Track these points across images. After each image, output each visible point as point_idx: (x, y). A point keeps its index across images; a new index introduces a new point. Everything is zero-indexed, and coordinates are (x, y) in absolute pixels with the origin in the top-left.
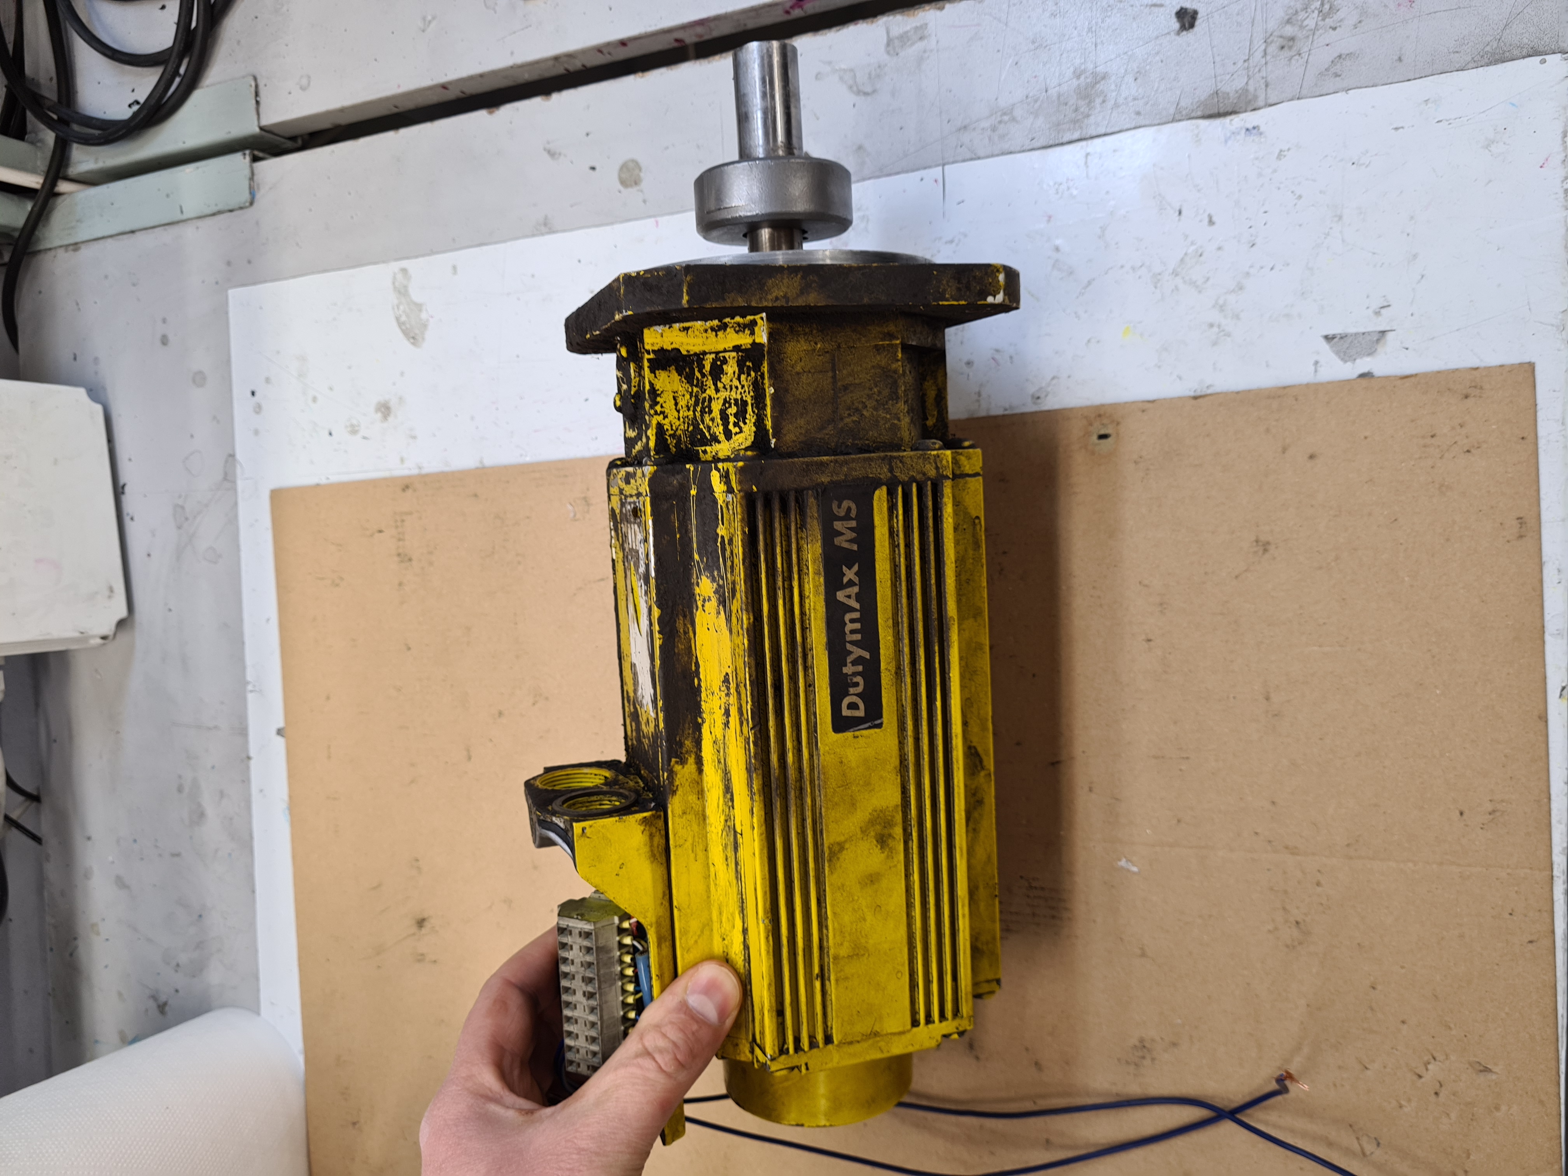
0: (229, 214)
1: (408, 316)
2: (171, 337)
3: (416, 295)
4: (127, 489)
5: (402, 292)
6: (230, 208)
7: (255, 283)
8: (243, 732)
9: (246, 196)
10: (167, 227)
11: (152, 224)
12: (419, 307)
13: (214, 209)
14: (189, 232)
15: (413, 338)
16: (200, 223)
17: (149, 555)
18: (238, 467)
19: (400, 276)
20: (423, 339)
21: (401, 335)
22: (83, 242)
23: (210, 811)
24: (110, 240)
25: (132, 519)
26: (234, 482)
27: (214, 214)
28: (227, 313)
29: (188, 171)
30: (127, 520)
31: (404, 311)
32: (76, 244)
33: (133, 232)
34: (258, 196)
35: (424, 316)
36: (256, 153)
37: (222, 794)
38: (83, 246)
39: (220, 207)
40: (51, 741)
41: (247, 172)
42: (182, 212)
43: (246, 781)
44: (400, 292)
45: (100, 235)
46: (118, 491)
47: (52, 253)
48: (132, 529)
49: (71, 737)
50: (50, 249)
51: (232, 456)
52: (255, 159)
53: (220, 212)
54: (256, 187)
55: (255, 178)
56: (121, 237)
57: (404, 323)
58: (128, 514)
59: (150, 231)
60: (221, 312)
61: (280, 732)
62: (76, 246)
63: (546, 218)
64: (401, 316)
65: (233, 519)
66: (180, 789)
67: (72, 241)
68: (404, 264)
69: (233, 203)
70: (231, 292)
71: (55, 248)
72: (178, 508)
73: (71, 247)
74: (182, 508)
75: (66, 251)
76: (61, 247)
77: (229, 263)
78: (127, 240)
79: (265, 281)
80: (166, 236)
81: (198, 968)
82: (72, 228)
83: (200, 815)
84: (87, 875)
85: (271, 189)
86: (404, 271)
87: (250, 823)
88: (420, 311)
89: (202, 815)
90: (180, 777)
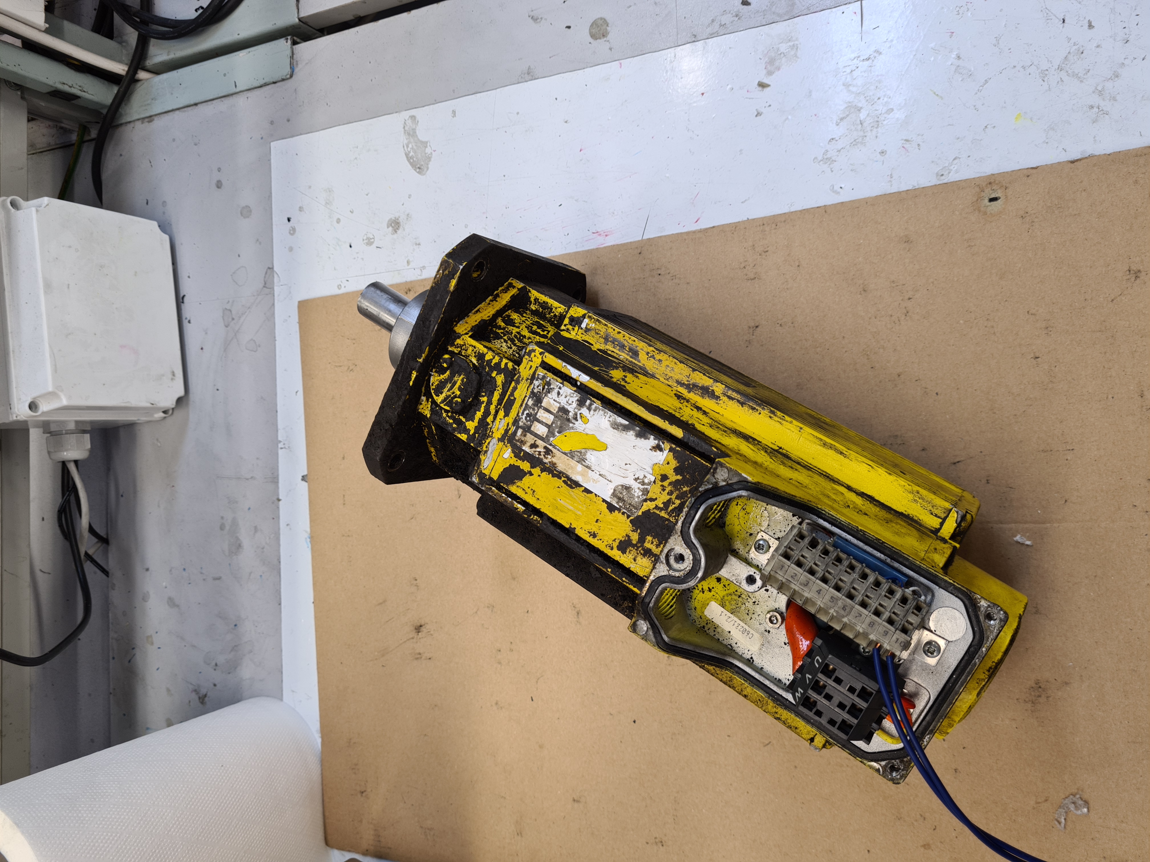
0: (273, 85)
1: (415, 152)
2: (224, 182)
3: (422, 136)
4: (185, 299)
5: (411, 133)
6: (274, 81)
7: (293, 136)
8: (274, 480)
9: (288, 70)
10: (223, 99)
11: (211, 98)
12: (425, 144)
13: (262, 82)
14: (241, 101)
15: (419, 168)
16: (249, 94)
17: (202, 349)
18: (275, 276)
19: (409, 122)
20: (428, 168)
21: (410, 167)
22: (156, 115)
23: (246, 543)
24: (177, 112)
25: (189, 322)
26: (273, 289)
27: (261, 87)
28: (270, 160)
29: (242, 54)
30: (185, 323)
31: (412, 148)
32: (151, 116)
33: (196, 104)
34: (296, 70)
35: (428, 150)
36: (295, 38)
37: (256, 529)
38: (156, 118)
39: (267, 80)
40: (119, 496)
41: (289, 52)
42: (236, 86)
43: (276, 518)
44: (409, 134)
45: (170, 109)
46: (180, 300)
47: (132, 125)
48: (188, 329)
49: (135, 492)
50: (130, 122)
51: (271, 268)
52: (294, 43)
53: (266, 85)
54: (295, 63)
55: (295, 56)
56: (186, 109)
57: (412, 158)
58: (186, 319)
59: (209, 103)
60: (265, 160)
61: (304, 478)
62: (150, 118)
63: (529, 68)
64: (410, 152)
65: (270, 317)
66: (222, 527)
67: (148, 115)
68: (413, 112)
69: (276, 77)
70: (273, 144)
71: (134, 121)
72: (227, 311)
73: (147, 120)
74: (230, 311)
75: (143, 123)
76: (138, 120)
77: (272, 123)
78: (191, 111)
79: (301, 134)
80: (222, 106)
81: (233, 666)
82: (148, 104)
83: (237, 547)
84: (145, 598)
85: (307, 64)
86: (413, 118)
87: (278, 551)
88: (426, 147)
89: (240, 546)
90: (222, 518)
